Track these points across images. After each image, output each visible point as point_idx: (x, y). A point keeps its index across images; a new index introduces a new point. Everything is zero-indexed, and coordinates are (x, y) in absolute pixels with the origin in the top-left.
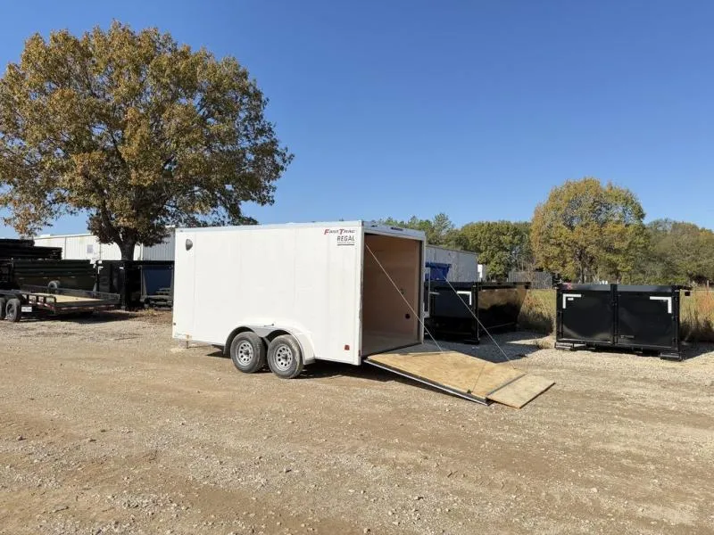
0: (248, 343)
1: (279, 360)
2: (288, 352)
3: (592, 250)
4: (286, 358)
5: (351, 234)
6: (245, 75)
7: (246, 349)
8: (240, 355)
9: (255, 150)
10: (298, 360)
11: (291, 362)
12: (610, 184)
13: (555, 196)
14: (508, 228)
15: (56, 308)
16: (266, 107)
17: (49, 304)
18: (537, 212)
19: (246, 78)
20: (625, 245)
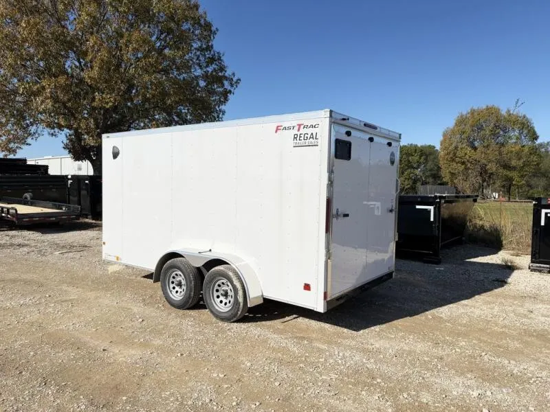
0: (180, 273)
1: (218, 297)
2: (229, 288)
3: (492, 167)
4: (226, 295)
5: (314, 131)
6: (196, 7)
7: (179, 279)
8: (172, 286)
9: (206, 77)
10: (241, 300)
11: (232, 300)
12: (509, 111)
13: (461, 121)
14: (416, 150)
15: (17, 219)
16: (216, 36)
17: (12, 215)
18: (444, 135)
19: (197, 9)
20: (521, 163)
